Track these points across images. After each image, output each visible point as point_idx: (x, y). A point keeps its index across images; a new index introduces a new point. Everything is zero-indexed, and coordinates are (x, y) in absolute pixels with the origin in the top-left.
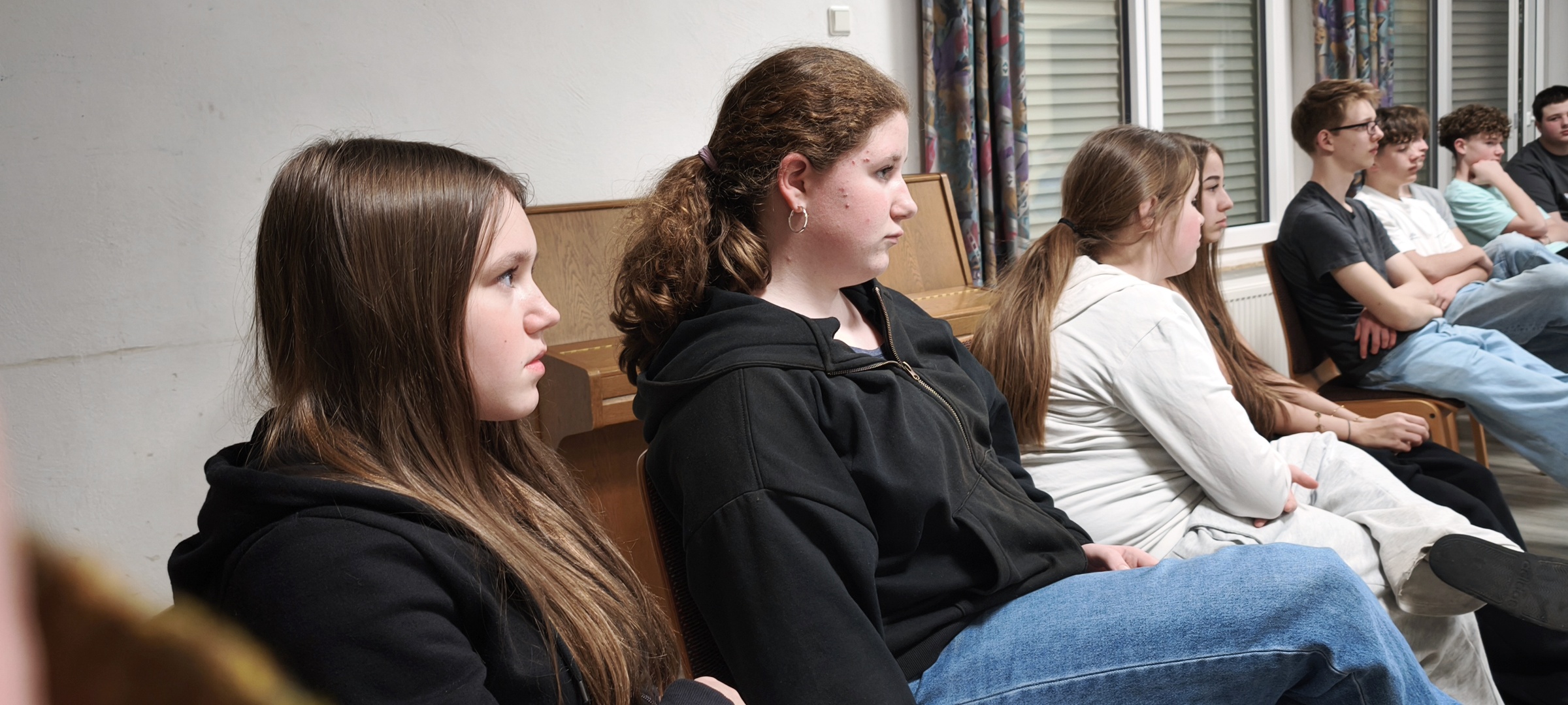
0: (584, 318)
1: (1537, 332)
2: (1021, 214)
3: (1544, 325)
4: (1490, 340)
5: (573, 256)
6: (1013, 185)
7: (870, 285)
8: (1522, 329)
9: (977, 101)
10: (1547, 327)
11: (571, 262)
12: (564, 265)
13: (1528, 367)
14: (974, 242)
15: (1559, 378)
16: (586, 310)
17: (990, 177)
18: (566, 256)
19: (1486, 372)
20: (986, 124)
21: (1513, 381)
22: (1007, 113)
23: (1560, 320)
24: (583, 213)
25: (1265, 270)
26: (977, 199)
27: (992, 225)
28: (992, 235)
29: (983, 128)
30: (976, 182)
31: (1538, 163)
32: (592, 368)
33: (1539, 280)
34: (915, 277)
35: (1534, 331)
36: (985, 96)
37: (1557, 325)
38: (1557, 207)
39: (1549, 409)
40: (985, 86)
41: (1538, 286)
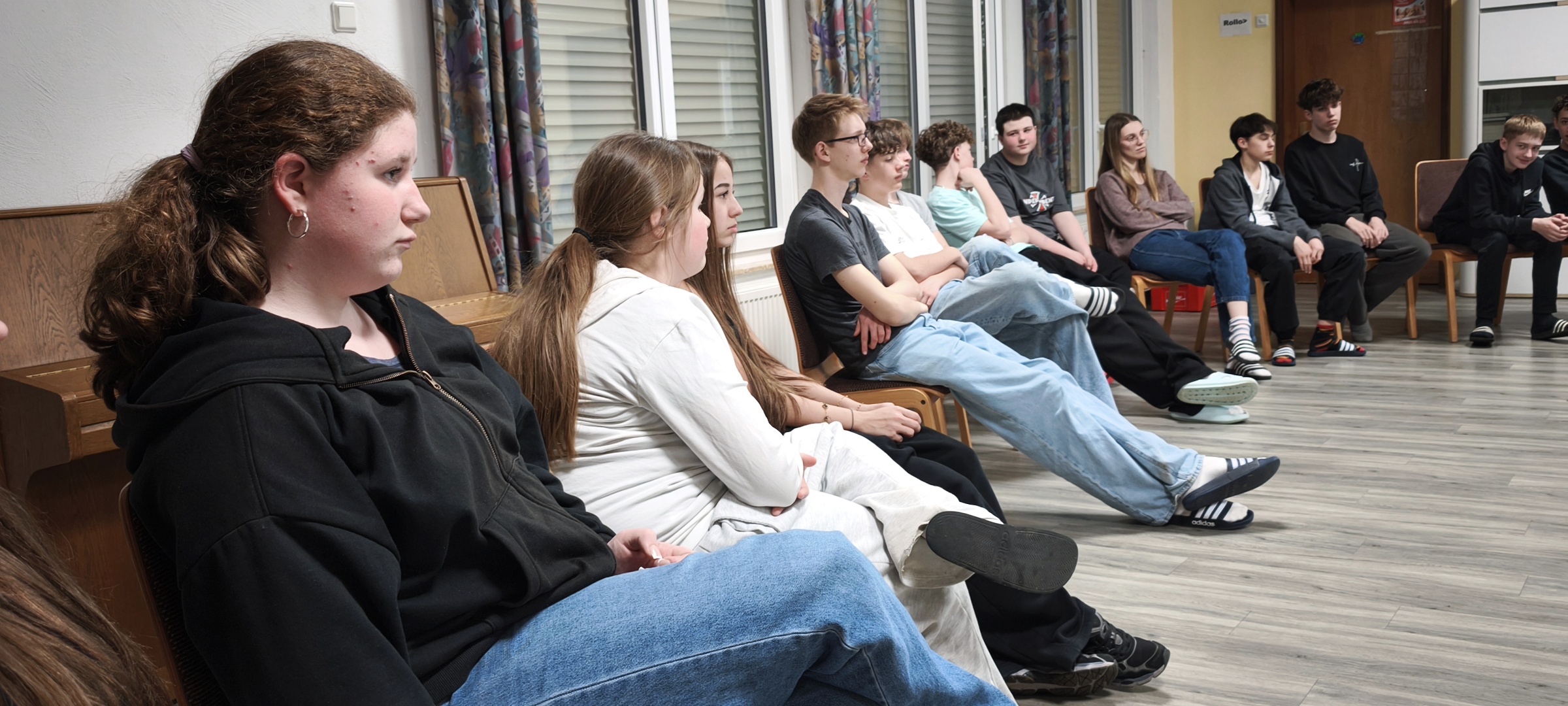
0: (56, 336)
1: (1006, 324)
2: (544, 220)
3: (1011, 317)
4: (968, 332)
5: (39, 266)
6: (534, 190)
7: (383, 292)
8: (994, 321)
9: (494, 105)
10: (1014, 318)
11: (36, 274)
12: (29, 277)
13: (1000, 354)
14: (497, 247)
15: (1025, 364)
16: (57, 327)
17: (510, 181)
18: (31, 267)
19: (966, 361)
20: (505, 128)
21: (988, 368)
22: (525, 117)
23: (1024, 312)
24: (50, 219)
25: (774, 272)
26: (498, 203)
27: (515, 230)
28: (516, 240)
29: (501, 131)
30: (496, 187)
31: (1002, 173)
32: (66, 392)
33: (1006, 277)
34: (437, 283)
35: (1003, 322)
36: (502, 100)
37: (1022, 316)
38: (1017, 212)
39: (1019, 391)
40: (501, 90)
41: (1005, 282)
